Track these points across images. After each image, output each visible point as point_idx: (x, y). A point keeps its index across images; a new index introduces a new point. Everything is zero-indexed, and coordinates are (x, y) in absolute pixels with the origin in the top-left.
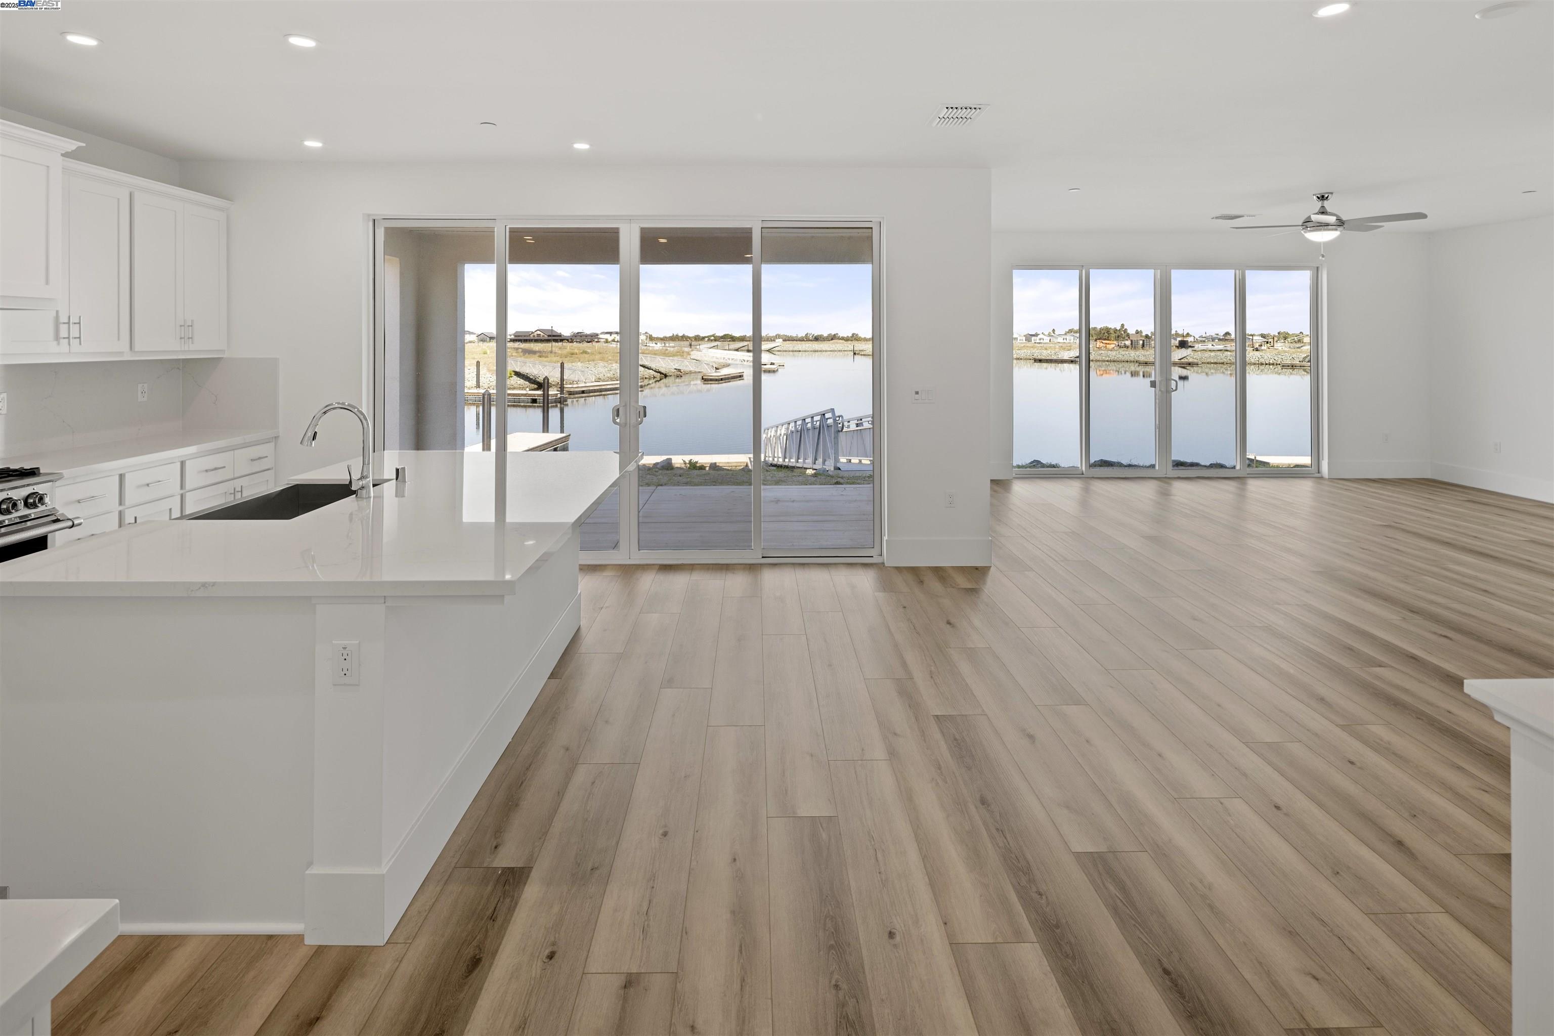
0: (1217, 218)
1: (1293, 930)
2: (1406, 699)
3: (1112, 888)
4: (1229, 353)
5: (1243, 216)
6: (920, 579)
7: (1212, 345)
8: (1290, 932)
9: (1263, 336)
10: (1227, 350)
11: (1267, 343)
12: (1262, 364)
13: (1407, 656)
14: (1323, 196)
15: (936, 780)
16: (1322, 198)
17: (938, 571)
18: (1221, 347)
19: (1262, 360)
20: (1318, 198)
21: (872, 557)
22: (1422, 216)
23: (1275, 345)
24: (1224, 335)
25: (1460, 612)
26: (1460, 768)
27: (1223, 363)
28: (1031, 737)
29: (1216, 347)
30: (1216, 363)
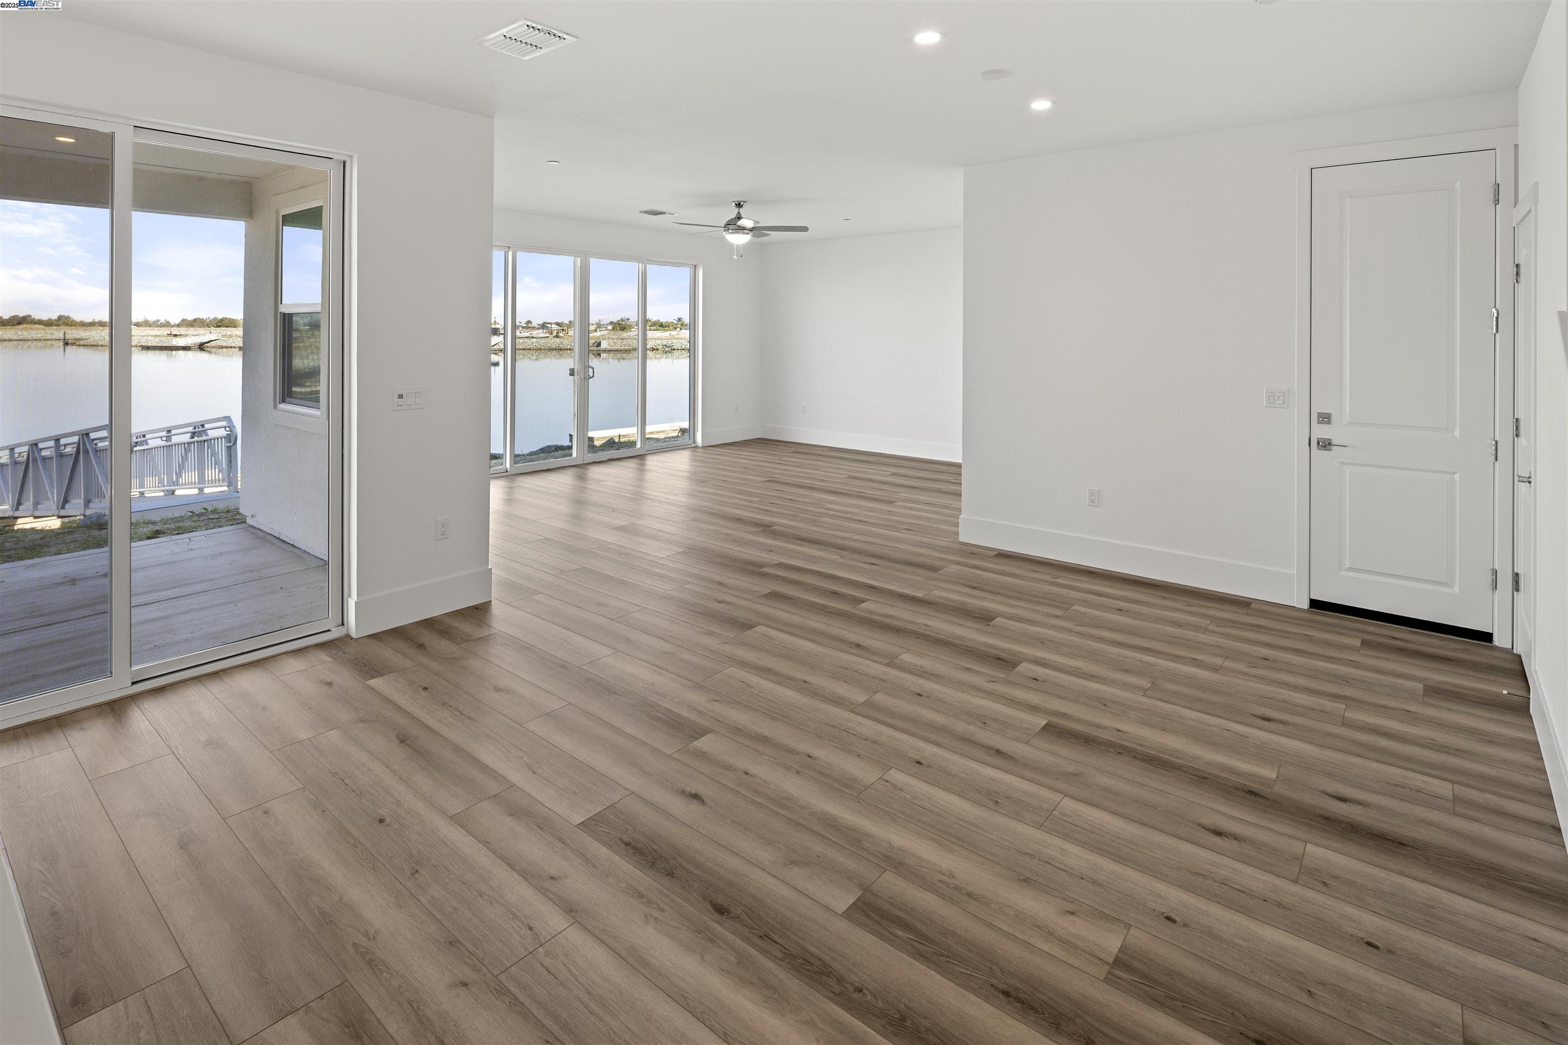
0: (646, 212)
1: (1025, 878)
2: (898, 624)
3: (899, 933)
4: (535, 340)
5: (666, 213)
6: (416, 643)
7: (520, 332)
8: (1024, 880)
9: (558, 324)
10: (533, 337)
11: (563, 330)
12: (561, 349)
13: (868, 587)
14: (740, 204)
15: (651, 915)
16: (739, 205)
17: (429, 624)
18: (527, 334)
19: (561, 346)
20: (736, 204)
21: (328, 631)
22: (804, 229)
23: (569, 333)
24: (525, 323)
25: (863, 542)
26: (968, 670)
27: (530, 349)
28: (696, 797)
29: (523, 334)
30: (524, 349)
